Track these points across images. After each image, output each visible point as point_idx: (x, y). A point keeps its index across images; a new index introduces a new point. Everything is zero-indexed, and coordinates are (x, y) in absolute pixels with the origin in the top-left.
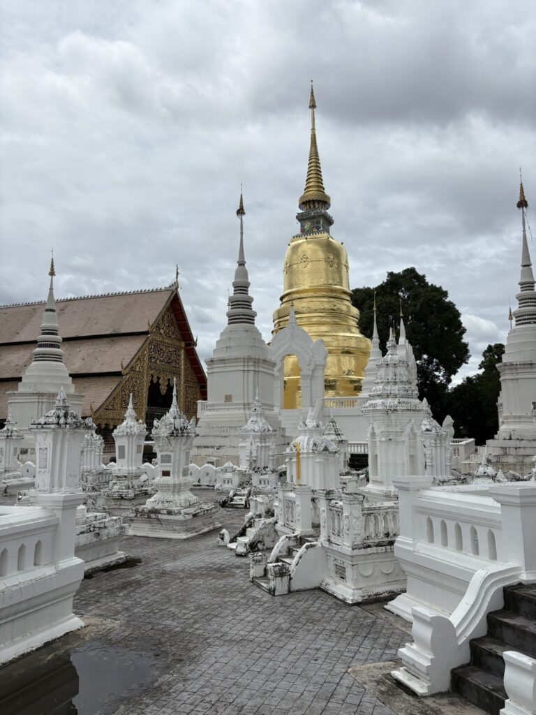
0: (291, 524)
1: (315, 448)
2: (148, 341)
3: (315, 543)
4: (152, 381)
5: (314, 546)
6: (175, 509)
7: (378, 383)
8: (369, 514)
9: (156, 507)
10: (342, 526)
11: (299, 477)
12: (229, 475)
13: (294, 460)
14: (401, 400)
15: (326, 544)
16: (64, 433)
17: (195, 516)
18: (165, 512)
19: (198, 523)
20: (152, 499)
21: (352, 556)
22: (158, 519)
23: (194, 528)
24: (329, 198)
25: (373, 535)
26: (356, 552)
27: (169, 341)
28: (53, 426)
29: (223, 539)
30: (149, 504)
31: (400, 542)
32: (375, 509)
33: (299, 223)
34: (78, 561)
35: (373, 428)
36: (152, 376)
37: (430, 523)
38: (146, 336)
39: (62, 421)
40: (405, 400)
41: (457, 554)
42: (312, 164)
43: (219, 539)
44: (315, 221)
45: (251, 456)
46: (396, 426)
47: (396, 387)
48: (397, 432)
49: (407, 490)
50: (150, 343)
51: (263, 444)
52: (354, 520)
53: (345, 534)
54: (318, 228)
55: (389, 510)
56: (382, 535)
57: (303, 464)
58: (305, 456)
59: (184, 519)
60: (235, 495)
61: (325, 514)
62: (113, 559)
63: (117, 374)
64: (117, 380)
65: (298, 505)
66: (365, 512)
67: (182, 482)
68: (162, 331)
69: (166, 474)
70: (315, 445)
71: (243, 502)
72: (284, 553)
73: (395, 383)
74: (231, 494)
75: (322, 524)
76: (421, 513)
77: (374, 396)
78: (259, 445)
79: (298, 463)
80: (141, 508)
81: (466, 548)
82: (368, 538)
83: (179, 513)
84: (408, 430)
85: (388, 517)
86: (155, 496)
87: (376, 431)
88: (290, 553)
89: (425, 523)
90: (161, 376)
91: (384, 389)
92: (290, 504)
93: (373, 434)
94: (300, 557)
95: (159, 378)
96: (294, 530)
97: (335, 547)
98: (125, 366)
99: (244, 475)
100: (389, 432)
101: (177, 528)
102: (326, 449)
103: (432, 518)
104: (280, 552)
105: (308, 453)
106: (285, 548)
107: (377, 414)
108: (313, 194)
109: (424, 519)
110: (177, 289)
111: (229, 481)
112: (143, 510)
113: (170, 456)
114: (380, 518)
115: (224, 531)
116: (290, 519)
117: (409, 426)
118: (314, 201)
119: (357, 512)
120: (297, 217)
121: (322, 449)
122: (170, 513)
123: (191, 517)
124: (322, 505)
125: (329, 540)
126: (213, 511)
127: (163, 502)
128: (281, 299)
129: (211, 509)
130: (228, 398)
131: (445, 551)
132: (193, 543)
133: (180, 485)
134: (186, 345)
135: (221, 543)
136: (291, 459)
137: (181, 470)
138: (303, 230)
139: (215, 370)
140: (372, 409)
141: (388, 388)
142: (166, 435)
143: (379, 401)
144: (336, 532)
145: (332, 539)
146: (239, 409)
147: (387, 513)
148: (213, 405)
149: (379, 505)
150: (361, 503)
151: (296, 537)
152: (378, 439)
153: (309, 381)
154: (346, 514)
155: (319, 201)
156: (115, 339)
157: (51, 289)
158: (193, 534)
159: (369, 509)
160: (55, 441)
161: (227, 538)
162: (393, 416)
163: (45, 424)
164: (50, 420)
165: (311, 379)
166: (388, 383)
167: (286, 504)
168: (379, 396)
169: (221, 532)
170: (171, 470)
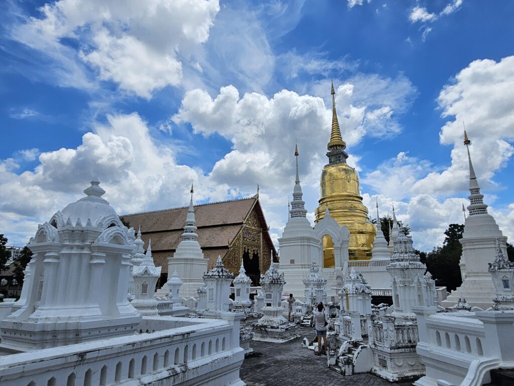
0: (348, 335)
1: (357, 291)
2: (242, 229)
3: (366, 346)
4: (245, 251)
5: (366, 347)
6: (275, 325)
7: (395, 253)
8: (398, 329)
9: (264, 324)
10: (382, 336)
11: (348, 308)
12: (299, 307)
13: (345, 298)
14: (411, 262)
15: (373, 346)
16: (222, 281)
17: (287, 329)
18: (270, 327)
19: (287, 334)
20: (261, 319)
21: (390, 354)
22: (266, 331)
23: (286, 337)
24: (345, 143)
25: (402, 342)
26: (392, 351)
27: (253, 228)
28: (216, 277)
29: (305, 343)
30: (260, 322)
31: (419, 345)
32: (401, 326)
33: (328, 158)
34: (242, 349)
35: (394, 279)
36: (245, 248)
37: (438, 334)
38: (241, 225)
39: (221, 274)
40: (413, 262)
41: (457, 352)
42: (335, 125)
43: (302, 343)
44: (337, 156)
45: (312, 296)
46: (409, 278)
47: (407, 255)
48: (409, 281)
49: (422, 314)
50: (244, 229)
51: (319, 289)
52: (390, 332)
53: (385, 341)
54: (339, 160)
55: (410, 327)
56: (407, 342)
57: (350, 300)
58: (351, 295)
59: (281, 331)
60: (304, 319)
61: (371, 329)
62: (248, 352)
63: (226, 247)
64: (226, 251)
65: (353, 324)
66: (396, 327)
67: (278, 310)
68: (250, 222)
69: (269, 305)
70: (357, 289)
71: (309, 323)
72: (347, 352)
73: (406, 253)
74: (302, 318)
75: (369, 334)
76: (432, 328)
77: (394, 260)
78: (317, 289)
79: (347, 299)
80: (256, 324)
81: (463, 349)
82: (399, 343)
83: (278, 328)
84: (416, 281)
85: (409, 331)
86: (263, 317)
87: (396, 280)
88: (350, 351)
89: (435, 334)
90: (250, 248)
91: (399, 256)
92: (347, 323)
93: (395, 283)
94: (358, 354)
95: (248, 250)
96: (351, 339)
97: (379, 348)
98: (230, 243)
99: (308, 307)
100: (404, 281)
101: (276, 336)
102: (363, 291)
103: (439, 331)
104: (344, 350)
105: (353, 294)
106: (347, 348)
107: (396, 271)
108: (336, 141)
109: (434, 331)
110: (258, 197)
111: (300, 311)
112: (257, 326)
113: (271, 295)
114: (405, 332)
115: (305, 339)
116: (348, 331)
117: (416, 278)
118: (336, 145)
119: (392, 328)
120: (327, 155)
121: (361, 292)
122: (272, 327)
123: (285, 330)
124: (369, 323)
125: (374, 344)
126: (296, 327)
127: (268, 321)
128: (319, 202)
129: (295, 326)
130: (292, 261)
131: (449, 350)
132: (287, 346)
133: (277, 312)
134: (263, 230)
135: (304, 346)
136: (342, 297)
137: (278, 303)
138: (330, 162)
139: (284, 245)
140: (393, 268)
141: (402, 255)
142: (268, 283)
143: (397, 263)
144: (379, 339)
145: (376, 343)
146: (299, 268)
147: (409, 328)
148: (283, 266)
149: (404, 323)
150: (393, 322)
151: (353, 342)
152: (398, 285)
153: (339, 251)
154: (384, 328)
155: (339, 145)
156: (224, 227)
157: (192, 200)
158: (287, 340)
159: (398, 326)
160: (217, 285)
161: (307, 343)
162: (406, 272)
163: (212, 275)
164: (215, 274)
165: (340, 250)
166: (402, 252)
167: (345, 323)
168: (397, 260)
169: (304, 339)
170: (272, 303)
